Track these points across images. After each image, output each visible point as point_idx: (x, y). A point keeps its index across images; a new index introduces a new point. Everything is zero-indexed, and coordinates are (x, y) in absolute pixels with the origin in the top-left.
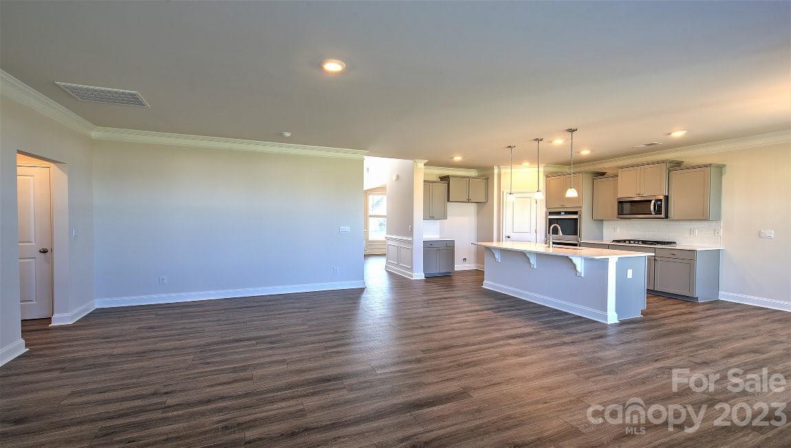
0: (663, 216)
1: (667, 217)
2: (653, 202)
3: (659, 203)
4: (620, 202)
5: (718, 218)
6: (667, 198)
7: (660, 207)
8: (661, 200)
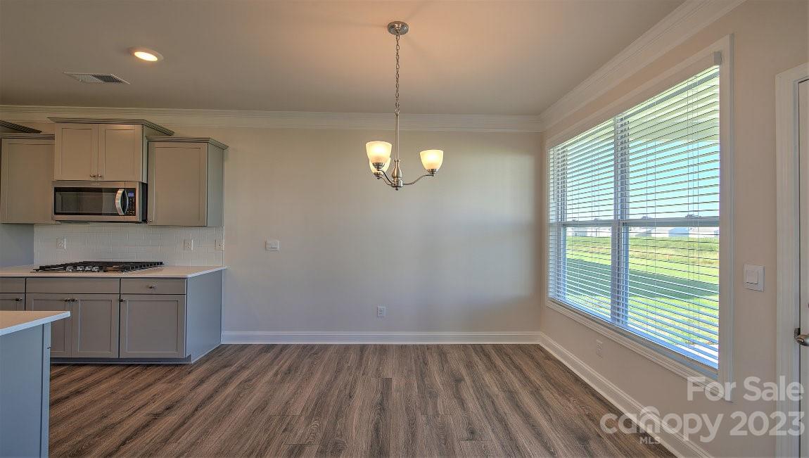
0: (138, 217)
1: (145, 220)
2: (120, 192)
3: (131, 195)
4: (57, 190)
5: (219, 224)
6: (145, 187)
7: (133, 203)
8: (133, 190)
